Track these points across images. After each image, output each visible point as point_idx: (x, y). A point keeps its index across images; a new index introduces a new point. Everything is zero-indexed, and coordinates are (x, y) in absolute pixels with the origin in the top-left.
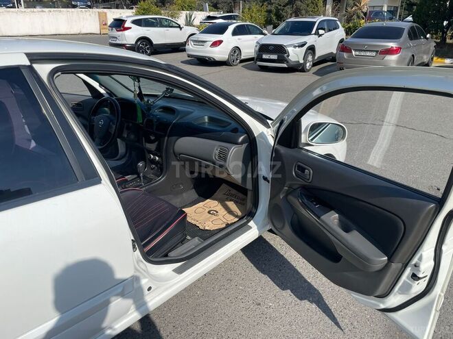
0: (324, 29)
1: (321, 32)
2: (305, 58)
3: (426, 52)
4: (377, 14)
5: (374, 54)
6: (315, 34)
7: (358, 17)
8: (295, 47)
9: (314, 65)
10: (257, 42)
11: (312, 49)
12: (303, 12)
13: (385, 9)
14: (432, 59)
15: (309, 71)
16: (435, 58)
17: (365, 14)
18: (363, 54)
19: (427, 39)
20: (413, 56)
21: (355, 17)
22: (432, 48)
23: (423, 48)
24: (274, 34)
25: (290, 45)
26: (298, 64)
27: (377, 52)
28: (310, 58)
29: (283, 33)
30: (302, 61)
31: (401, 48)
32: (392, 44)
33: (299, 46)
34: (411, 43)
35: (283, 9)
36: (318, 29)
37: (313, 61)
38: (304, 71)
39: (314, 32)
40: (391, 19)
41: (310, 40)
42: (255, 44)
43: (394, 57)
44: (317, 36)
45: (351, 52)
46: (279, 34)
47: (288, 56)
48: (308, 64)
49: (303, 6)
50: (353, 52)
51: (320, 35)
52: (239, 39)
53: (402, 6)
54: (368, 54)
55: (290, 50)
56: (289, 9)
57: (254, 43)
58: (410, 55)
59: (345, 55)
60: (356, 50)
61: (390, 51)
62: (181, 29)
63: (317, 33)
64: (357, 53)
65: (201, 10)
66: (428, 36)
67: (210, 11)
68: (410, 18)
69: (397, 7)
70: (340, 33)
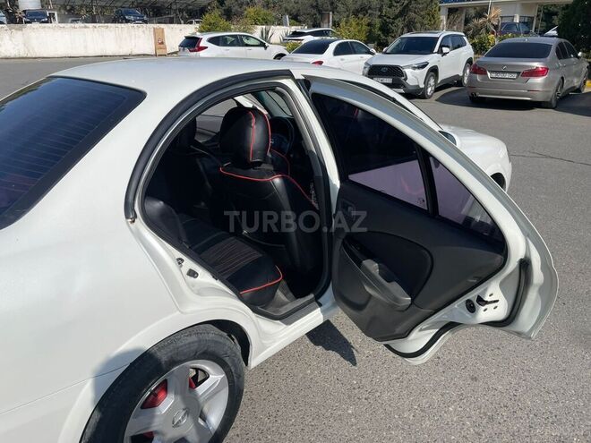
0: (448, 47)
1: (445, 50)
2: (426, 82)
3: (577, 75)
4: (509, 27)
5: (515, 76)
6: (438, 53)
7: (487, 31)
8: (414, 68)
9: (437, 90)
10: (366, 63)
11: (434, 70)
12: (418, 25)
13: (517, 20)
14: (585, 82)
15: (430, 97)
16: (588, 82)
17: (496, 27)
18: (500, 76)
19: (578, 58)
20: (562, 78)
21: (483, 31)
22: (585, 70)
23: (574, 69)
24: (385, 53)
25: (408, 67)
26: (417, 89)
27: (518, 73)
28: (432, 82)
29: (397, 51)
30: (422, 86)
31: (548, 69)
32: (537, 65)
33: (419, 68)
34: (560, 63)
35: (393, 23)
36: (441, 46)
37: (435, 85)
38: (424, 98)
39: (436, 50)
40: (527, 33)
41: (432, 59)
42: (364, 65)
43: (539, 80)
44: (440, 55)
45: (486, 74)
46: (392, 53)
47: (406, 79)
48: (429, 90)
49: (418, 19)
50: (489, 74)
51: (445, 54)
52: (342, 60)
53: (538, 16)
54: (507, 76)
55: (408, 72)
56: (400, 23)
57: (362, 64)
58: (559, 77)
59: (479, 78)
60: (491, 72)
61: (535, 73)
62: (266, 48)
63: (440, 51)
64: (494, 75)
65: (279, 25)
66: (580, 54)
67: (291, 25)
68: (553, 32)
69: (532, 18)
70: (467, 51)
